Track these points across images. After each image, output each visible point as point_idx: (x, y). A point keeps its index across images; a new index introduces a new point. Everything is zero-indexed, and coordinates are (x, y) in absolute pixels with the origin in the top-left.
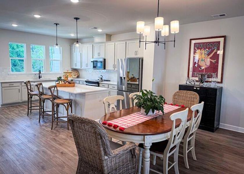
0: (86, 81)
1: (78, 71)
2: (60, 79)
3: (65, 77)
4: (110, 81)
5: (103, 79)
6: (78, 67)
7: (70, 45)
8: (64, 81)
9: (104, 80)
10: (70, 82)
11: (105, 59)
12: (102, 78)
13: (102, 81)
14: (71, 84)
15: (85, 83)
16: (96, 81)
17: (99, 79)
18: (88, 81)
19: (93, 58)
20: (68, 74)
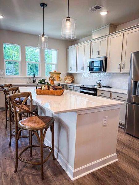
0: (80, 87)
1: (73, 76)
2: (43, 83)
3: (52, 80)
4: (111, 87)
5: (102, 84)
6: (73, 71)
7: (66, 48)
8: (49, 85)
9: (103, 86)
10: (56, 88)
11: (106, 59)
12: (100, 84)
13: (100, 88)
14: (57, 91)
15: (79, 88)
16: (93, 87)
17: (96, 84)
18: (83, 86)
19: (90, 59)
20: (55, 76)
